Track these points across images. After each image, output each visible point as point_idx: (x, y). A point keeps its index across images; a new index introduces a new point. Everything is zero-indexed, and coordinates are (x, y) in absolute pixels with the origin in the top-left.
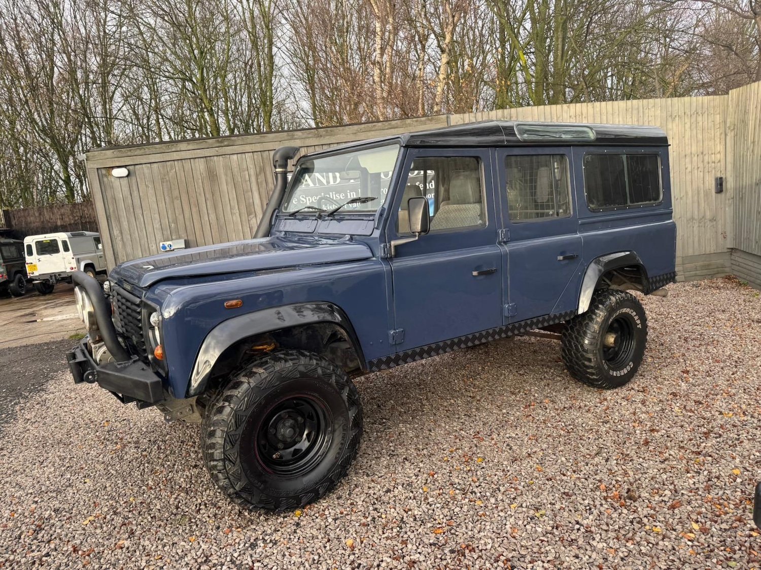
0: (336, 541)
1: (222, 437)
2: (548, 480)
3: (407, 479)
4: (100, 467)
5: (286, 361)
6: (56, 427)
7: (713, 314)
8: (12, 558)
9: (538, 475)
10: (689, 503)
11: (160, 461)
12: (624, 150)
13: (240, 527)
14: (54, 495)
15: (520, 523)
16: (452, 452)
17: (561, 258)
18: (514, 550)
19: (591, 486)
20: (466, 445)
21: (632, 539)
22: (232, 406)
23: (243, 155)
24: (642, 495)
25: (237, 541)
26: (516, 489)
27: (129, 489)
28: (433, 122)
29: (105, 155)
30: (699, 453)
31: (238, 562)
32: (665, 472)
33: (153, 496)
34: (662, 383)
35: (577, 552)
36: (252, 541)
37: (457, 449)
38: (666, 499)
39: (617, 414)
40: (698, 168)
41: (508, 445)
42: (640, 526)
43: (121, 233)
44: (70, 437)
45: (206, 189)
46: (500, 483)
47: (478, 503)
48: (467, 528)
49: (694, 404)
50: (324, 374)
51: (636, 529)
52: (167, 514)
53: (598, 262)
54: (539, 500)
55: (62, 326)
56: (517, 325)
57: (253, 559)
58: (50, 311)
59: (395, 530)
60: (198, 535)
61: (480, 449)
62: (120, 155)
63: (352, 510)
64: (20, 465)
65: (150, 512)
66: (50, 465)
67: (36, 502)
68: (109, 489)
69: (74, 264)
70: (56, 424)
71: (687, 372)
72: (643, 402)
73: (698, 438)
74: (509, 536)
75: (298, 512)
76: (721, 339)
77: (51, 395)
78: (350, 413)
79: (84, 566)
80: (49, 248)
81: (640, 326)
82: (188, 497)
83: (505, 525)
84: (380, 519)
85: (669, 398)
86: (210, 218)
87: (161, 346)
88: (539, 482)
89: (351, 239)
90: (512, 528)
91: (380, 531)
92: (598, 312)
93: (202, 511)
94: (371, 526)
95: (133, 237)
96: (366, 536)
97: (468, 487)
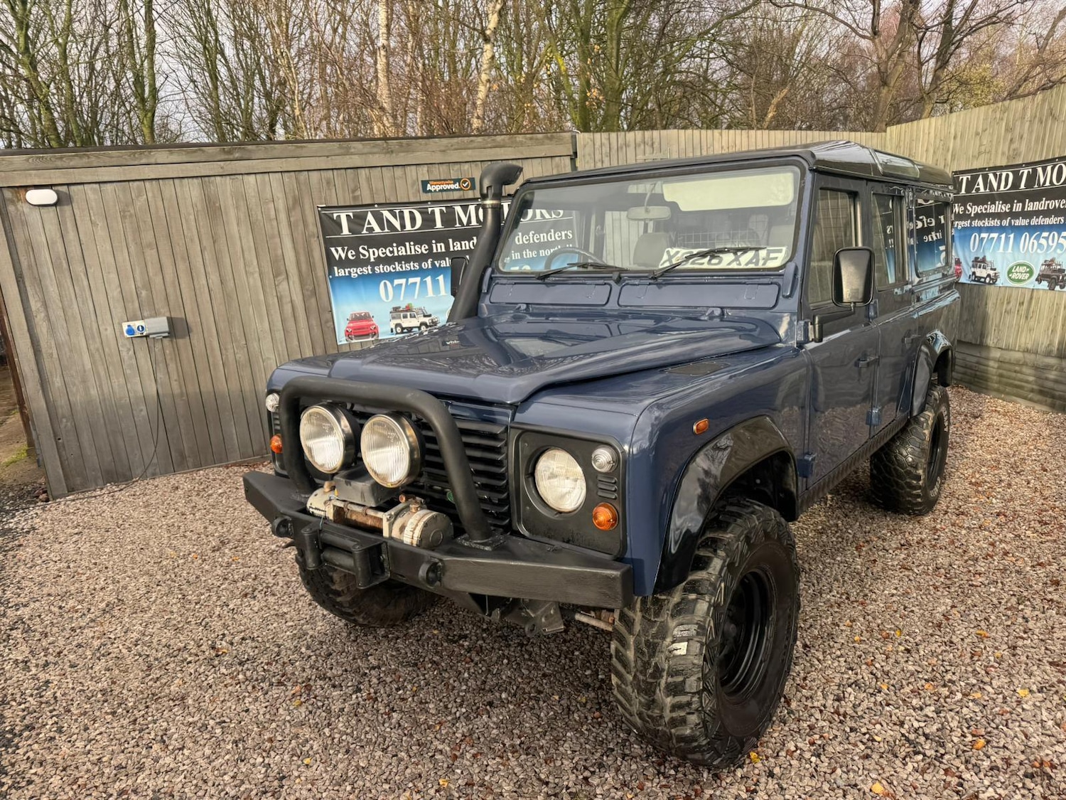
22: (707, 599)
23: (266, 176)
28: (555, 140)
37: (852, 621)
43: (46, 307)
45: (202, 230)
46: (966, 662)
62: (41, 165)
63: (823, 737)
75: (753, 754)
81: (946, 430)
84: (876, 744)
85: (1004, 520)
86: (210, 282)
87: (608, 507)
88: (1006, 653)
89: (723, 314)
90: (1058, 725)
91: (897, 762)
92: (927, 413)
93: (595, 781)
94: (876, 756)
95: (69, 314)
96: (888, 774)
97: (938, 675)
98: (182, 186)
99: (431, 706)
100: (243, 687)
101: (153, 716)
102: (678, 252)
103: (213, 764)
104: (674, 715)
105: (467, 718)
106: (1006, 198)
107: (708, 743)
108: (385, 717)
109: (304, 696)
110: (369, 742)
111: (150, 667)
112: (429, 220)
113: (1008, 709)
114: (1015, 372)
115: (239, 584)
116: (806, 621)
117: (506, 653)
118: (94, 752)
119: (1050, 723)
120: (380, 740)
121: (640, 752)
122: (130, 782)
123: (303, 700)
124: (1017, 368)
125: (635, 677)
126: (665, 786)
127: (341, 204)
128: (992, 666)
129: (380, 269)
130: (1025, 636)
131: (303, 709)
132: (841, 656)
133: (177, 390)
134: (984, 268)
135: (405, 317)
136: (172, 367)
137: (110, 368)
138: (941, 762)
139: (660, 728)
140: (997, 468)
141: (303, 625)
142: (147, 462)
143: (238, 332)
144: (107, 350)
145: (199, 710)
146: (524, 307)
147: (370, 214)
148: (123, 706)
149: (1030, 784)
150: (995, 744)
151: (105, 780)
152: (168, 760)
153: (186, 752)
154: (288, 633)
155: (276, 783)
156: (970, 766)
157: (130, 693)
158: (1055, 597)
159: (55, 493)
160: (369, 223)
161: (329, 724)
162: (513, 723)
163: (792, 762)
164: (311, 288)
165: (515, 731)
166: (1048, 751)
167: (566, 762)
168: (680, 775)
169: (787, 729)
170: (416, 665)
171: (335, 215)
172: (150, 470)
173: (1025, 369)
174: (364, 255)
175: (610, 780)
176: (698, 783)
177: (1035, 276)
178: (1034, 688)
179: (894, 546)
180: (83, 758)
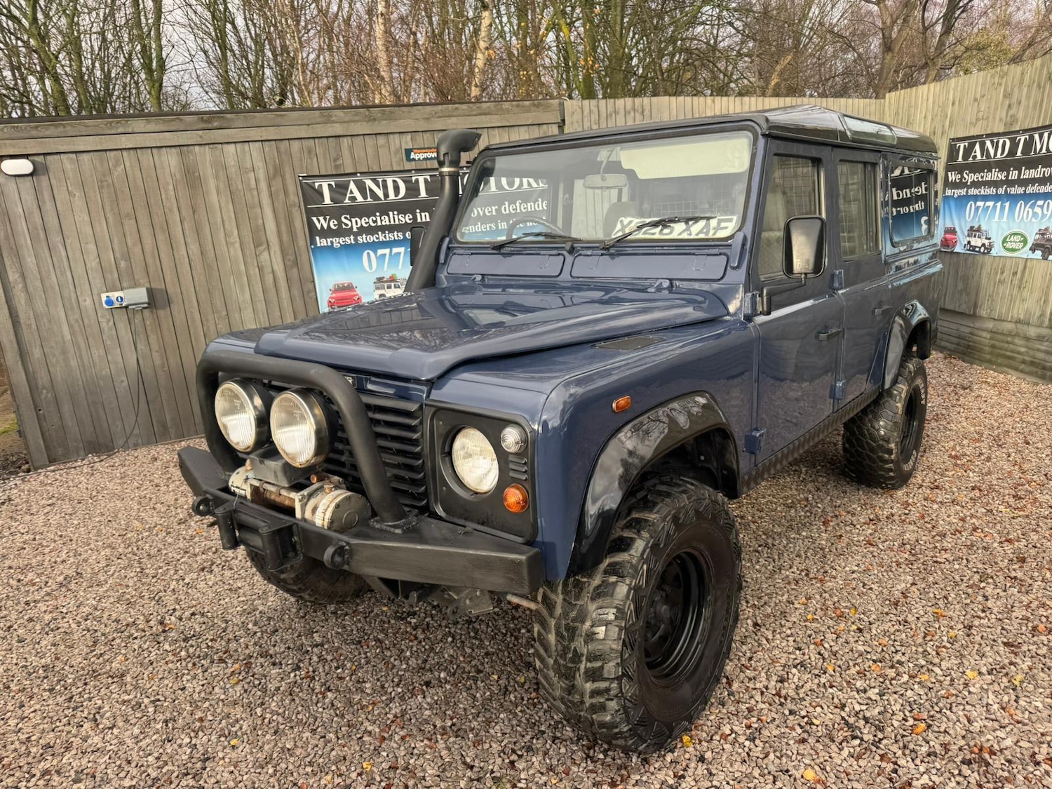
0: (785, 777)
3: (792, 657)
4: (239, 712)
5: (675, 495)
11: (348, 683)
15: (1006, 698)
16: (805, 605)
20: (811, 591)
22: (627, 581)
23: (246, 146)
27: (339, 745)
28: (542, 108)
33: (401, 753)
37: (806, 599)
45: (181, 200)
47: (923, 677)
56: (844, 410)
61: (835, 595)
62: (16, 134)
63: (761, 720)
68: (299, 752)
71: (957, 457)
75: (687, 739)
81: (923, 402)
82: (470, 744)
83: (990, 704)
84: (814, 727)
85: (978, 495)
86: (190, 252)
87: (518, 489)
88: (960, 633)
89: (671, 285)
90: (1003, 709)
91: (833, 747)
92: (900, 386)
93: (521, 765)
94: (812, 740)
95: (47, 284)
96: (822, 760)
97: (887, 656)
98: (160, 155)
99: (368, 685)
100: (184, 664)
101: (90, 693)
102: (631, 222)
103: (140, 744)
104: (594, 701)
105: (402, 698)
106: (1003, 166)
107: (630, 730)
108: (320, 696)
109: (243, 673)
110: (300, 722)
111: (95, 643)
112: (413, 189)
113: (954, 692)
114: (1008, 342)
115: (198, 558)
116: (760, 598)
117: (452, 630)
118: (24, 731)
119: (996, 707)
120: (311, 720)
121: (571, 735)
122: (55, 762)
123: (241, 678)
124: (1009, 339)
125: (556, 661)
126: (591, 771)
127: (323, 173)
128: (944, 647)
129: (363, 239)
130: (983, 615)
131: (238, 688)
132: (792, 635)
133: (158, 362)
134: (979, 237)
135: (389, 287)
136: (153, 338)
137: (90, 339)
138: (878, 748)
139: (582, 713)
140: (978, 441)
141: (254, 600)
142: (128, 432)
143: (219, 303)
144: (86, 321)
145: (136, 687)
146: (479, 278)
147: (352, 183)
148: (62, 683)
149: (966, 770)
150: (937, 729)
151: (30, 759)
152: (97, 739)
153: (115, 731)
154: (238, 609)
155: (199, 765)
156: (907, 752)
157: (71, 670)
158: (1019, 575)
159: (37, 464)
160: (351, 192)
161: (263, 704)
162: (447, 703)
163: (725, 746)
164: (292, 258)
165: (448, 712)
166: (989, 737)
167: (494, 745)
168: (608, 759)
169: (725, 711)
170: (359, 642)
171: (317, 185)
172: (131, 441)
173: (1017, 341)
174: (347, 225)
175: (536, 764)
176: (625, 768)
177: (1029, 245)
178: (984, 670)
179: (862, 521)
180: (14, 737)
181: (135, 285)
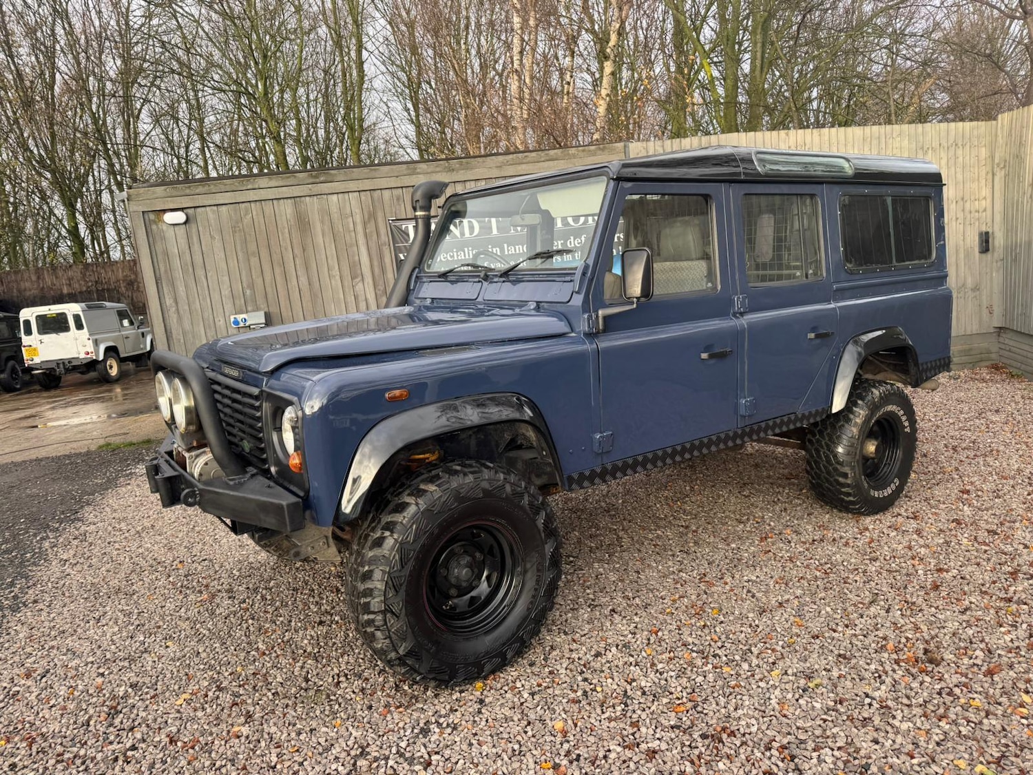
0: (538, 725)
1: (382, 580)
2: (813, 638)
3: (622, 638)
4: (186, 625)
5: (465, 474)
6: (108, 571)
7: (983, 415)
8: (82, 752)
9: (798, 631)
10: (1011, 667)
11: (269, 616)
12: (890, 190)
13: (400, 706)
14: (126, 664)
15: (789, 696)
16: (674, 601)
17: (812, 335)
18: (789, 734)
19: (873, 645)
20: (692, 592)
21: (944, 717)
22: (396, 536)
23: (346, 195)
24: (946, 657)
25: (401, 725)
26: (773, 650)
27: (232, 654)
28: (606, 151)
29: (154, 193)
30: (1010, 600)
31: (408, 755)
32: (970, 626)
33: (269, 665)
34: (937, 507)
35: (876, 735)
36: (422, 725)
37: (680, 597)
38: (979, 662)
39: (886, 548)
40: (957, 219)
41: (749, 591)
42: (951, 699)
43: (177, 303)
44: (132, 584)
45: (294, 241)
46: (750, 642)
47: (726, 669)
48: (717, 704)
49: (986, 534)
50: (515, 493)
51: (948, 703)
52: (294, 689)
53: (856, 343)
54: (808, 665)
55: (83, 432)
56: (755, 427)
57: (429, 750)
58: (60, 412)
59: (619, 708)
60: (345, 717)
61: (712, 597)
62: (175, 193)
63: (553, 681)
64: (67, 623)
65: (269, 687)
66: (111, 623)
67: (102, 675)
68: (203, 655)
69: (90, 347)
70: (108, 566)
71: (968, 492)
72: (919, 532)
73: (1003, 581)
74: (778, 715)
75: (479, 684)
76: (1002, 448)
77: (92, 527)
78: (547, 547)
79: (189, 763)
80: (55, 325)
81: (908, 430)
82: (320, 666)
83: (769, 699)
84: (594, 693)
86: (300, 284)
87: (299, 454)
89: (538, 307)
91: (599, 710)
93: (344, 685)
94: (584, 702)
95: (193, 309)
96: (580, 717)
100: (175, 591)
109: (207, 601)
110: (218, 636)
111: (132, 572)
113: (744, 684)
126: (390, 697)
130: (842, 629)
132: (637, 622)
155: (138, 655)
161: (204, 622)
162: (325, 638)
163: (507, 695)
164: (382, 288)
165: (321, 644)
166: (742, 722)
167: (335, 669)
168: (410, 691)
169: (529, 671)
171: (403, 226)
175: (355, 686)
176: (417, 698)
178: (792, 671)
179: (803, 540)
181: (257, 309)
